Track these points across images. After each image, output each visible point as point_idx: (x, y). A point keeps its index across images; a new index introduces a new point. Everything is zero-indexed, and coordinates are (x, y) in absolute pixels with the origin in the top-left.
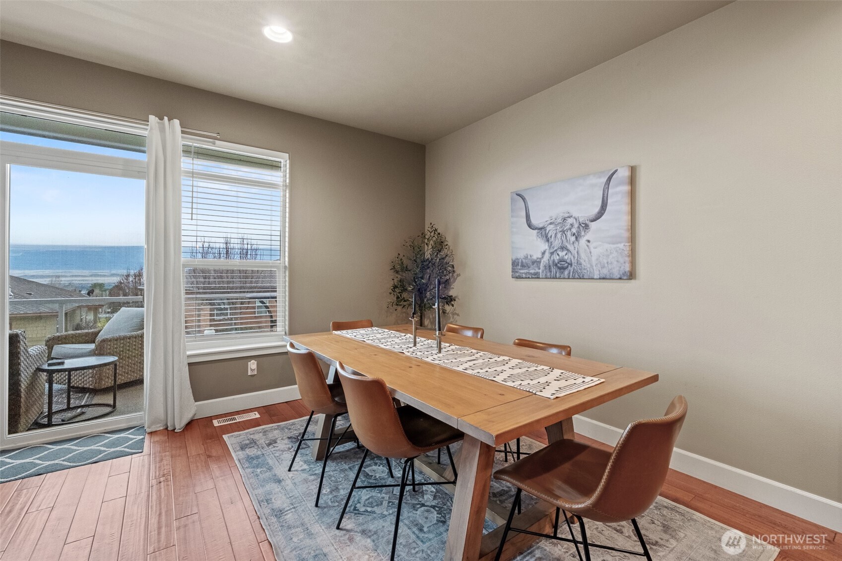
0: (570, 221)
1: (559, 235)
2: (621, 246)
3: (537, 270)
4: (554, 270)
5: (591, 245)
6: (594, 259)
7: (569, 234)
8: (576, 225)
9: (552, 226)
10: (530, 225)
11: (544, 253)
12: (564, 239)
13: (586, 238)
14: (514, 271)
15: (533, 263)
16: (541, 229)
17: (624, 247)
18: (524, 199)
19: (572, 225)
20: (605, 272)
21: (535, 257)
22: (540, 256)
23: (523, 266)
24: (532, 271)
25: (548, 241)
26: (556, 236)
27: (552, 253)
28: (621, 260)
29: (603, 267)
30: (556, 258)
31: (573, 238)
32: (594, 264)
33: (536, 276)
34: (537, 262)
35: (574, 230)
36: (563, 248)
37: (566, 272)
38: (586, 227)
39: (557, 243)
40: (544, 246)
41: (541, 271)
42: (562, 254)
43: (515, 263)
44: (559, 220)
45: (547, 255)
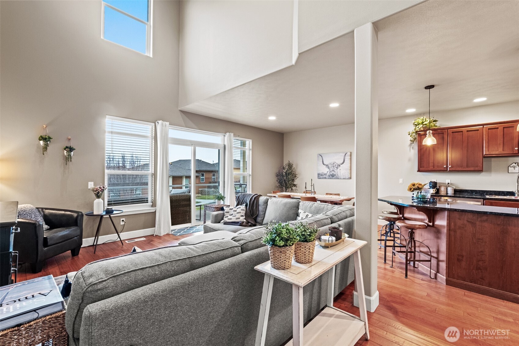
0: (335, 164)
1: (332, 167)
2: (348, 171)
3: (326, 176)
4: (331, 176)
5: (341, 170)
6: (341, 174)
7: (335, 167)
8: (337, 165)
9: (330, 165)
10: (323, 164)
11: (328, 172)
12: (333, 168)
13: (339, 169)
14: (318, 176)
15: (324, 174)
16: (327, 165)
17: (349, 171)
18: (322, 156)
19: (336, 165)
20: (344, 177)
21: (325, 173)
22: (327, 172)
23: (321, 175)
24: (324, 177)
25: (329, 168)
26: (331, 167)
27: (330, 172)
28: (348, 174)
29: (344, 176)
30: (331, 173)
31: (336, 168)
32: (341, 175)
33: (325, 178)
34: (325, 174)
35: (336, 166)
36: (333, 171)
37: (334, 177)
38: (340, 166)
39: (331, 169)
40: (328, 170)
41: (327, 177)
42: (333, 172)
43: (319, 174)
44: (332, 163)
45: (329, 172)
